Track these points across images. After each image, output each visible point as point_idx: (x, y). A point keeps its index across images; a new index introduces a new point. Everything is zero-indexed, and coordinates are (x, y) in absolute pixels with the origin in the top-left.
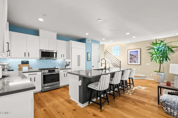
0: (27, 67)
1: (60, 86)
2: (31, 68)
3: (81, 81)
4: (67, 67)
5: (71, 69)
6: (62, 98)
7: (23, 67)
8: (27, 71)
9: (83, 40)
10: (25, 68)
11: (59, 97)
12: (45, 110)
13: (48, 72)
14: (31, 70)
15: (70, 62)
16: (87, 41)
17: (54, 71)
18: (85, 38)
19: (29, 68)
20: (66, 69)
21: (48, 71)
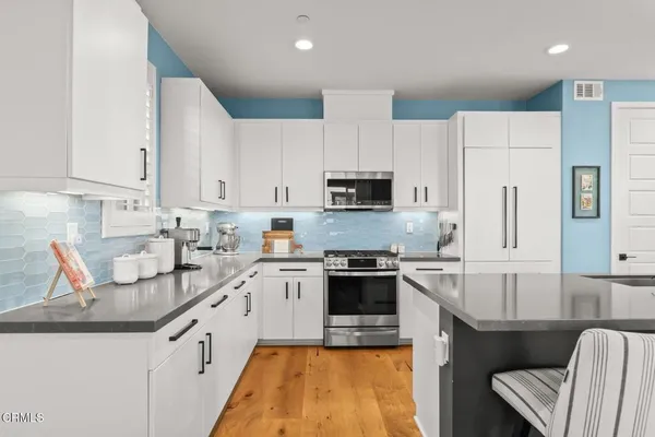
0: (287, 241)
1: (402, 336)
2: (300, 246)
3: (445, 338)
4: (446, 251)
5: (458, 260)
6: (378, 400)
7: (276, 241)
8: (287, 256)
9: (542, 98)
10: (281, 246)
11: (371, 391)
12: (282, 431)
13: (346, 267)
14: (297, 254)
15: (455, 227)
16: (569, 97)
17: (373, 263)
18: (559, 79)
19: (295, 246)
20: (439, 259)
21: (346, 262)
